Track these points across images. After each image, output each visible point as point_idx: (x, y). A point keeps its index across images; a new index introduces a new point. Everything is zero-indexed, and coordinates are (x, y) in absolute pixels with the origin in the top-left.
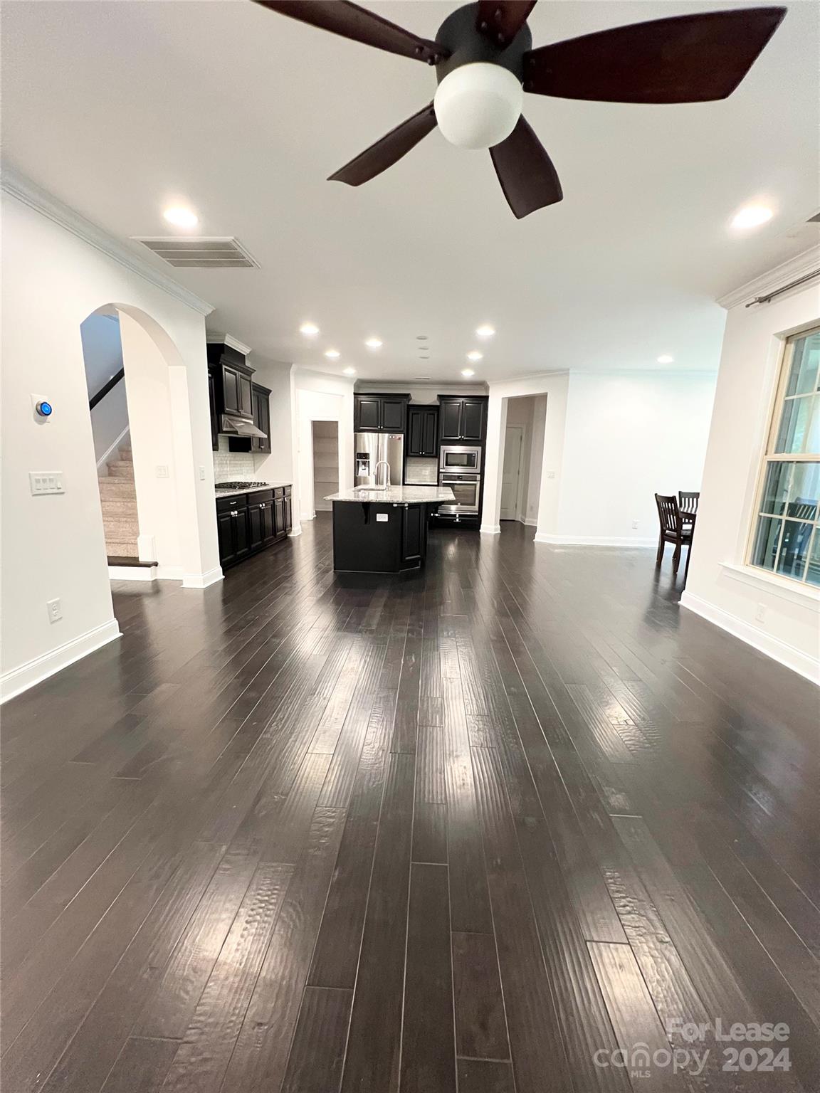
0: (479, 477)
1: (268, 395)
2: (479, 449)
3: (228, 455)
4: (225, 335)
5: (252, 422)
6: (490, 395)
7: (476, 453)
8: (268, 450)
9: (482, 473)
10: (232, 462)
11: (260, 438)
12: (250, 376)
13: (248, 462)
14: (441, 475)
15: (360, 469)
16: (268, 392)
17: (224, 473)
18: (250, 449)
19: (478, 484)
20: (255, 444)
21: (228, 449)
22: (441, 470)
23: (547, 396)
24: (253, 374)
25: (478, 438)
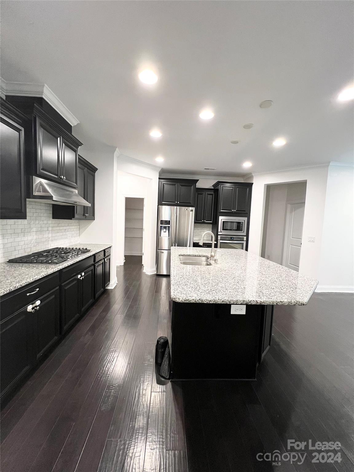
0: (245, 238)
1: (95, 173)
2: (246, 219)
3: (50, 222)
4: (43, 86)
5: (76, 191)
6: (254, 182)
7: (243, 221)
8: (92, 217)
9: (247, 236)
10: (55, 229)
11: (84, 206)
12: (77, 148)
13: (74, 227)
14: (219, 237)
15: (162, 231)
16: (94, 169)
17: (44, 240)
18: (73, 217)
19: (245, 243)
20: (79, 212)
21: (51, 215)
22: (219, 233)
23: (306, 182)
24: (80, 147)
25: (245, 211)
